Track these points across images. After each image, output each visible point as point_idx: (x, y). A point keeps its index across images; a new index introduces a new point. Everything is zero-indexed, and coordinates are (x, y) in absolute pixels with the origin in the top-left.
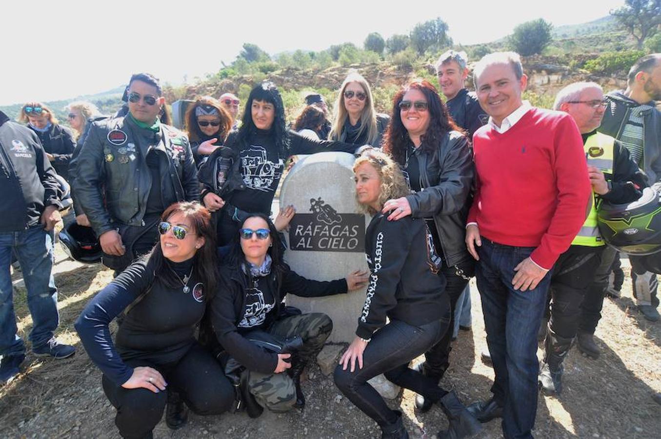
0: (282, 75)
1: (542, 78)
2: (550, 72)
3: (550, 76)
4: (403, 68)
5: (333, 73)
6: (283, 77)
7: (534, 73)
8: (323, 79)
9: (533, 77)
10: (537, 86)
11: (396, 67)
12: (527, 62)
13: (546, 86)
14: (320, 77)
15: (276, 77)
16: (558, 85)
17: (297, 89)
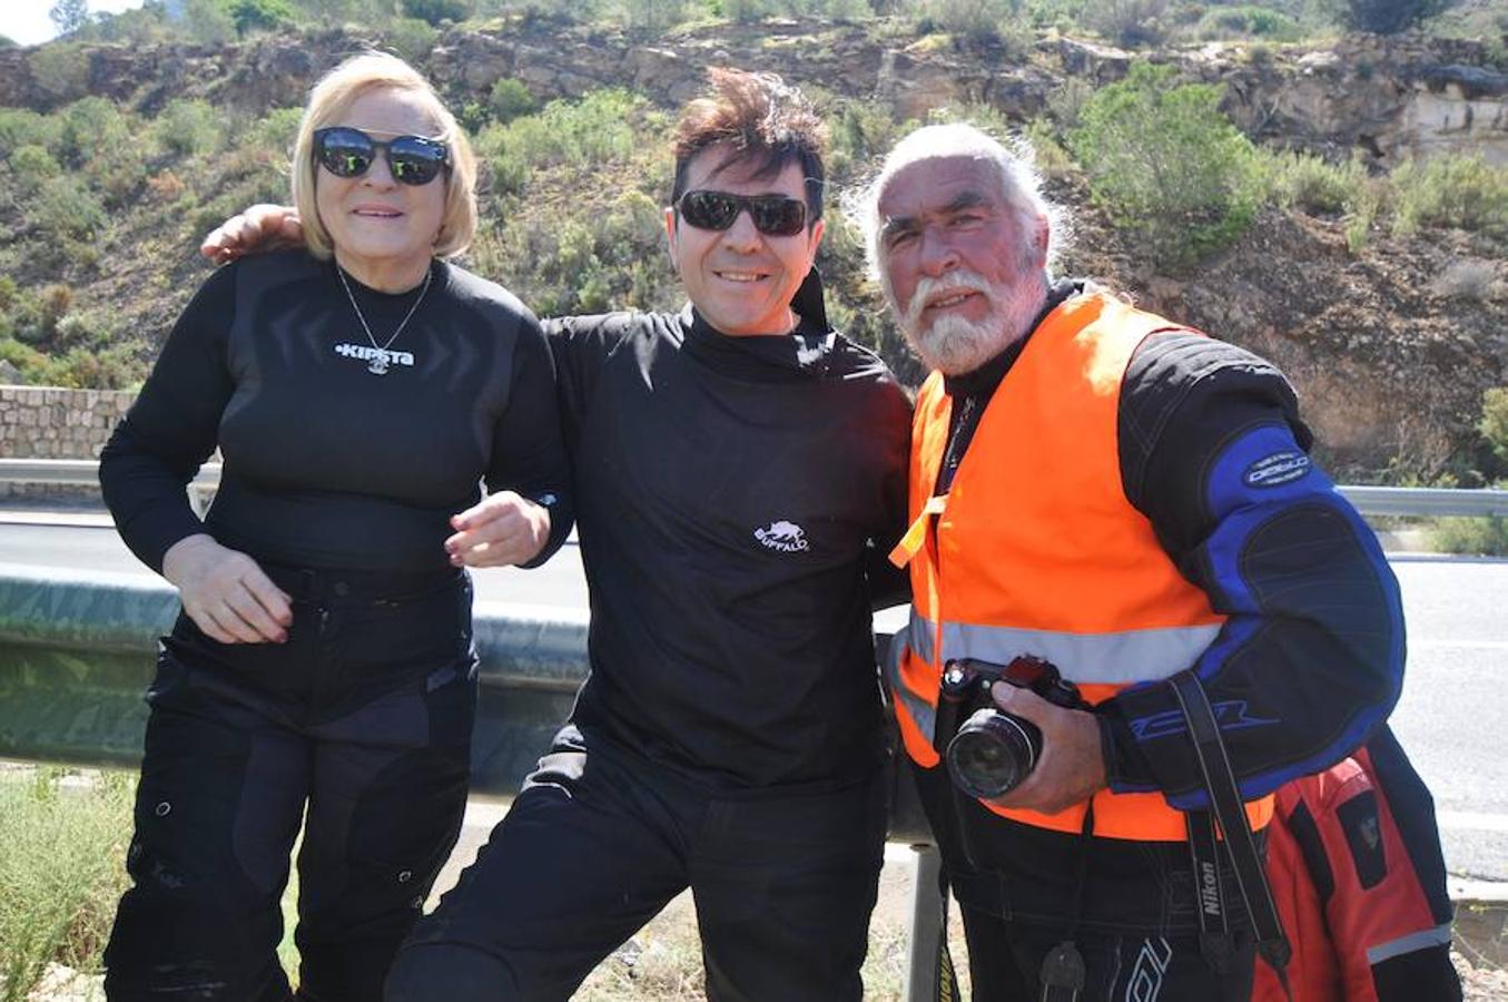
0: (506, 36)
1: (1445, 109)
2: (1474, 91)
3: (1473, 105)
4: (971, 43)
5: (708, 44)
6: (511, 45)
7: (1417, 91)
8: (672, 60)
9: (1415, 106)
10: (1426, 134)
11: (944, 38)
12: (1388, 55)
13: (1456, 136)
14: (658, 56)
15: (486, 43)
16: (1494, 133)
17: (571, 91)
